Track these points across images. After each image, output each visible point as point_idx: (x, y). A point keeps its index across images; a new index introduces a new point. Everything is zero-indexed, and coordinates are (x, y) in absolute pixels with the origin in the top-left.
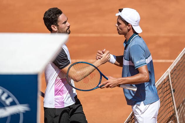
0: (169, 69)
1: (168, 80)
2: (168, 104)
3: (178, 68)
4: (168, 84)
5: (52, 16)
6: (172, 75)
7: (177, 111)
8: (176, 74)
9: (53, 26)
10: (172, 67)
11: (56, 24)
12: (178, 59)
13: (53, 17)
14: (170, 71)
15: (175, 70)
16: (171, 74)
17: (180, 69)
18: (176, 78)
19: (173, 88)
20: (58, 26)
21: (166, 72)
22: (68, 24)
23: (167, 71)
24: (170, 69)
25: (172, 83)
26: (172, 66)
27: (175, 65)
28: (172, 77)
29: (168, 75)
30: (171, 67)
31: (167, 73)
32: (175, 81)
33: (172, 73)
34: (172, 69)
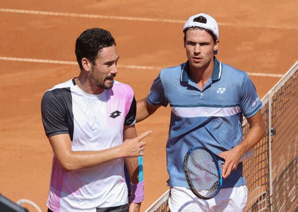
0: (270, 92)
1: (267, 111)
2: (259, 155)
3: (288, 90)
4: (266, 118)
5: (90, 42)
6: (275, 102)
7: (272, 169)
8: (281, 101)
9: (86, 61)
10: (277, 88)
11: (93, 58)
12: (289, 73)
13: (90, 44)
14: (273, 96)
15: (281, 94)
16: (274, 100)
17: (290, 92)
18: (281, 109)
19: (272, 127)
20: (94, 64)
21: (264, 97)
22: (113, 69)
23: (267, 94)
24: (272, 91)
25: (272, 118)
26: (277, 86)
27: (283, 84)
28: (274, 106)
29: (268, 102)
30: (275, 88)
31: (266, 98)
32: (279, 113)
33: (275, 98)
34: (276, 91)
